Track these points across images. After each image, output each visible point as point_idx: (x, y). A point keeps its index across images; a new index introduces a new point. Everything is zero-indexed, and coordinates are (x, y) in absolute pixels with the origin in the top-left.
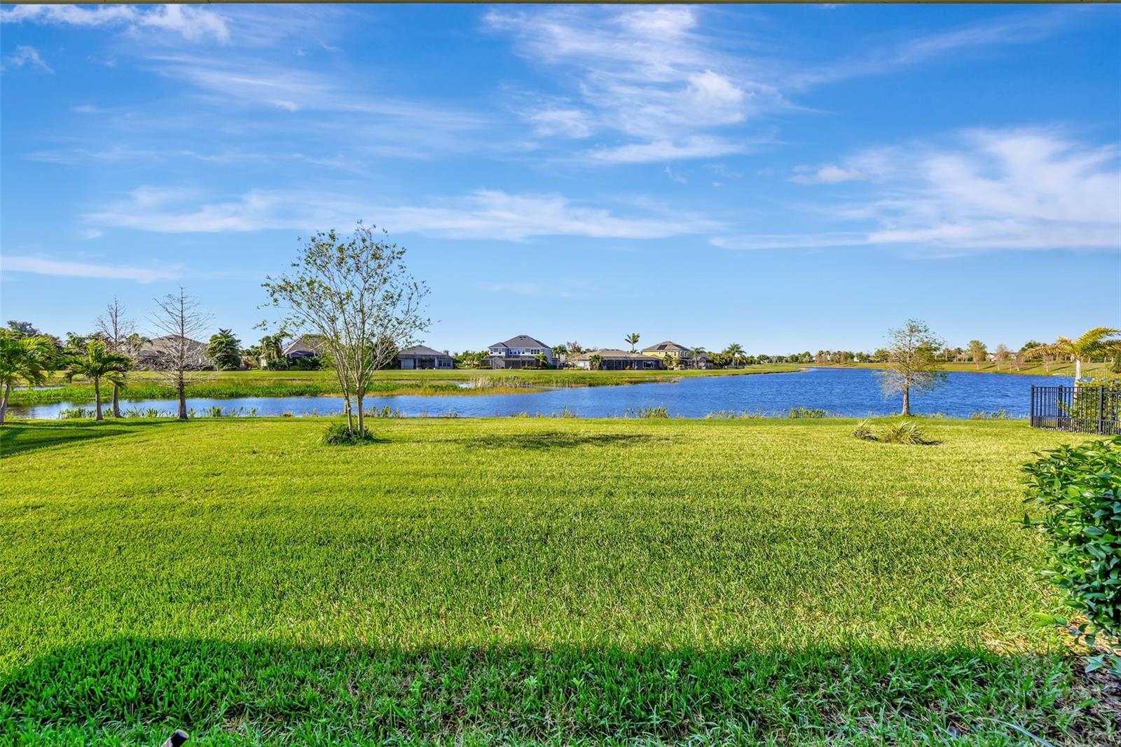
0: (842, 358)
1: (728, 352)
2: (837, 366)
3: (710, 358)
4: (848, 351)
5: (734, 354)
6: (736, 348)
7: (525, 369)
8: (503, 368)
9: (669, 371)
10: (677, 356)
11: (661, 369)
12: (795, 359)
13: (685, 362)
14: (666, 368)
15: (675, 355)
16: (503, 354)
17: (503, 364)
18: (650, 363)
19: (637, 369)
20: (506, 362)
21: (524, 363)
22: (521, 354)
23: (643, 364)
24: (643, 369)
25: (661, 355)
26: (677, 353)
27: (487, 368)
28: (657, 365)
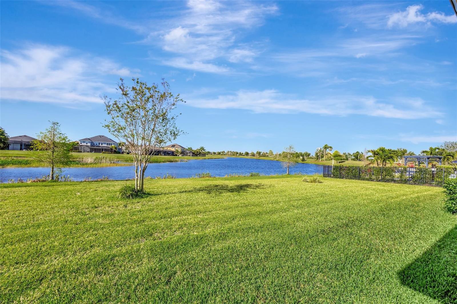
0: (235, 154)
1: (199, 150)
2: (234, 156)
3: (193, 152)
4: (237, 151)
5: (202, 151)
6: (202, 149)
7: (103, 153)
8: (88, 152)
9: (178, 157)
10: (180, 150)
11: (175, 156)
12: (219, 153)
13: (183, 153)
14: (176, 155)
15: (179, 150)
16: (89, 144)
17: (89, 150)
18: (169, 153)
19: (164, 155)
20: (91, 149)
21: (102, 150)
22: (100, 145)
23: (166, 153)
24: (166, 155)
25: (173, 149)
26: (180, 149)
27: (78, 152)
28: (173, 154)
